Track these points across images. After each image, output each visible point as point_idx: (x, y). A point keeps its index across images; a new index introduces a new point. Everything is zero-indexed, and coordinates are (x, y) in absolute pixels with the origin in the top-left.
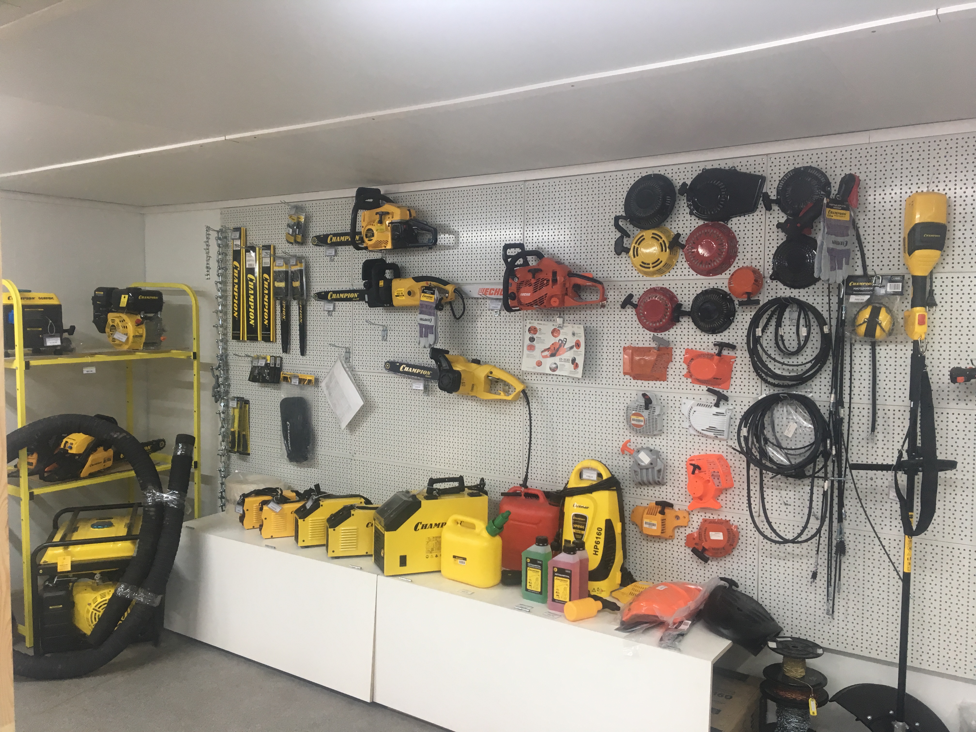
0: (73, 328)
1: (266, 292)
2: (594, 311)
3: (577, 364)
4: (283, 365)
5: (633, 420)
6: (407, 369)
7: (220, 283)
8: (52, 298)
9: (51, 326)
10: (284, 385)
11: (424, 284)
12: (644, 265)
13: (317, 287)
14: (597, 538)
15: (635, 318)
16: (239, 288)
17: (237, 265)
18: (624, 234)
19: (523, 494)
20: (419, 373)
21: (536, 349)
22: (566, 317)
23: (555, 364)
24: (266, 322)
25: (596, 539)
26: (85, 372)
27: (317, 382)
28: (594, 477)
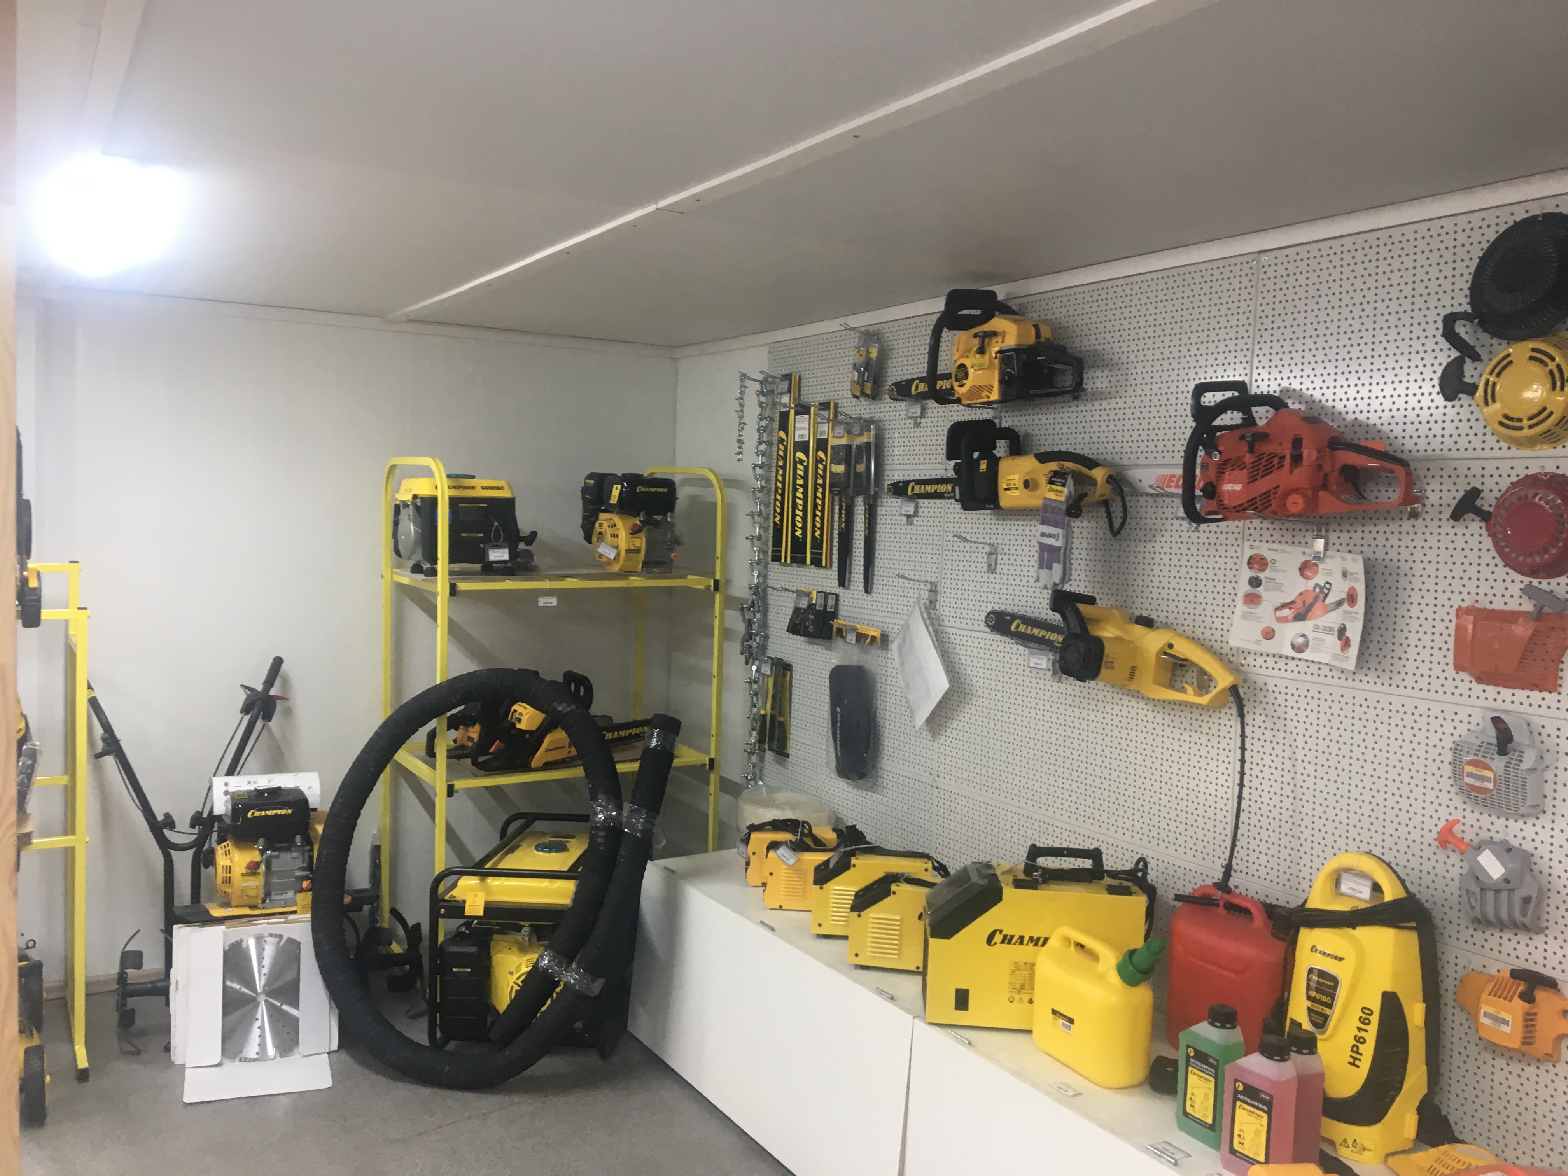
0: (535, 535)
1: (820, 481)
2: (1394, 527)
3: (1348, 640)
4: (841, 607)
5: (1470, 775)
6: (1022, 628)
7: (761, 467)
8: (501, 488)
9: (497, 531)
10: (839, 643)
11: (1053, 466)
12: (1509, 422)
13: (895, 473)
14: (1359, 1029)
15: (1488, 542)
16: (784, 476)
17: (784, 437)
18: (1467, 351)
19: (1221, 903)
20: (1044, 636)
21: (1264, 604)
22: (1333, 537)
23: (1304, 636)
24: (817, 534)
25: (1356, 1032)
26: (541, 604)
27: (884, 640)
28: (1366, 893)
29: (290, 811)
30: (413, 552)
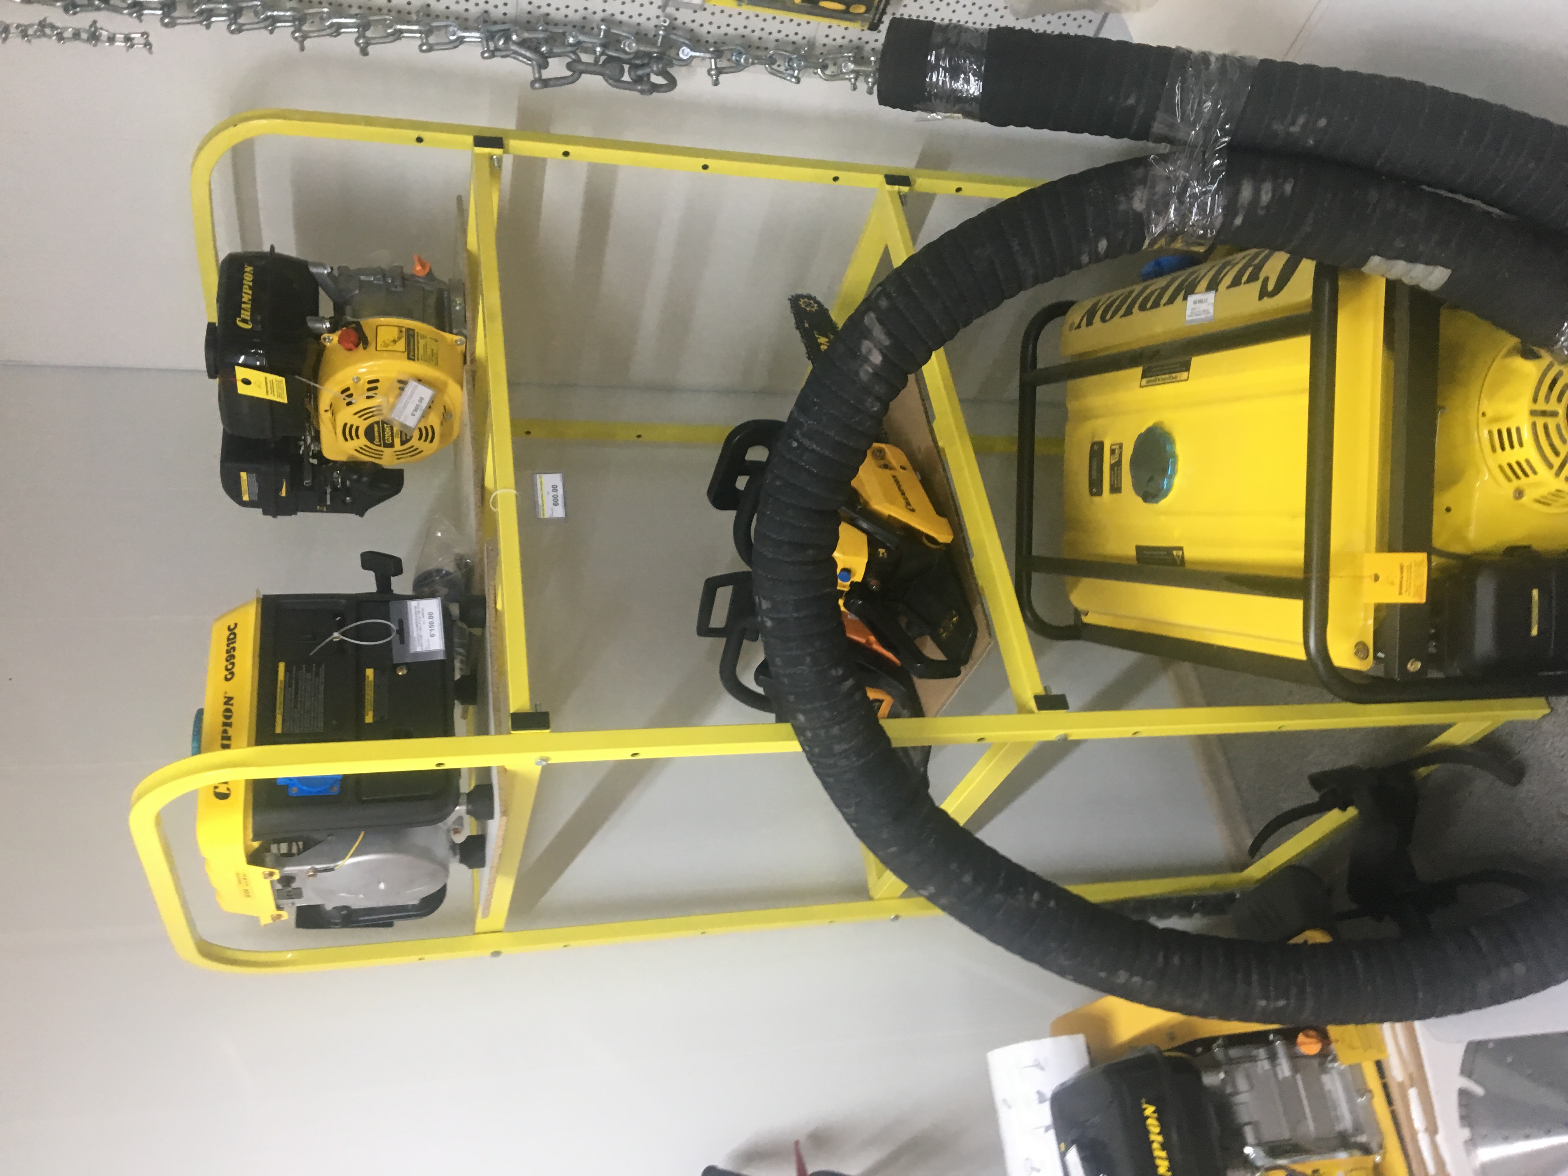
0: (371, 560)
8: (232, 630)
9: (358, 633)
26: (559, 512)
29: (1150, 1110)
30: (426, 854)
